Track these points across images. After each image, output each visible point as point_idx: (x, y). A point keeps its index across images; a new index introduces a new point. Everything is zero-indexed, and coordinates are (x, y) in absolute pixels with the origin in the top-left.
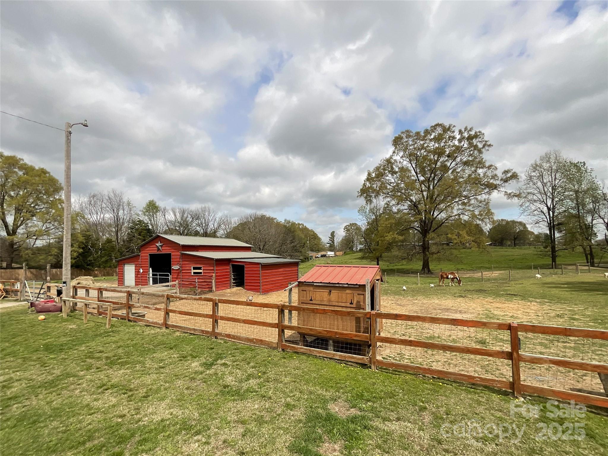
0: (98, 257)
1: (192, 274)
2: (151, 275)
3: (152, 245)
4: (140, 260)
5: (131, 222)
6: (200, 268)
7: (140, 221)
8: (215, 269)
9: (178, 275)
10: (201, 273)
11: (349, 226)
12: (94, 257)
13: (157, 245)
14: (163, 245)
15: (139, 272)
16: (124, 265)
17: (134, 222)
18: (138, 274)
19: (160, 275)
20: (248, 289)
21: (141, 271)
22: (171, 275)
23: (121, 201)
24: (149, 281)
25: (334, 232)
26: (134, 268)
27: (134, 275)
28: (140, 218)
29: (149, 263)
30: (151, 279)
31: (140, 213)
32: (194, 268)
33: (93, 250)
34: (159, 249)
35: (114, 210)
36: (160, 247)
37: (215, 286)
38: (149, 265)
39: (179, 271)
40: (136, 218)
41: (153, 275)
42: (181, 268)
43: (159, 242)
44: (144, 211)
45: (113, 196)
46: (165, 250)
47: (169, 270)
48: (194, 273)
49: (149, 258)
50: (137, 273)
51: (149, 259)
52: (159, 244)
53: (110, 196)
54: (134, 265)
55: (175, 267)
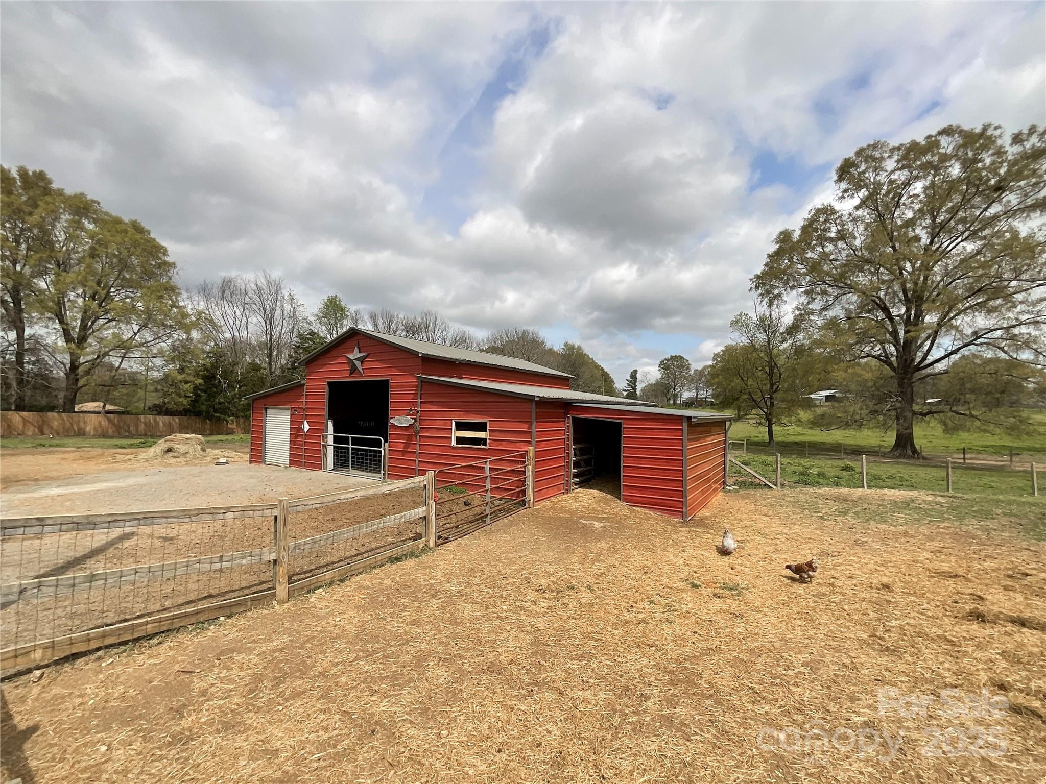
0: (234, 396)
1: (454, 443)
2: (330, 440)
3: (338, 357)
4: (304, 399)
5: (295, 333)
6: (481, 427)
7: (312, 333)
8: (534, 429)
9: (407, 445)
10: (482, 441)
11: (668, 360)
12: (226, 397)
13: (351, 356)
14: (366, 357)
15: (300, 429)
16: (266, 409)
17: (300, 336)
18: (297, 436)
19: (356, 441)
20: (632, 501)
21: (306, 427)
22: (386, 441)
23: (279, 292)
24: (325, 454)
25: (635, 371)
26: (288, 418)
27: (287, 438)
28: (311, 328)
29: (326, 407)
30: (330, 451)
31: (312, 319)
32: (460, 426)
33: (225, 383)
34: (354, 369)
35: (265, 310)
36: (358, 363)
37: (534, 488)
38: (325, 413)
39: (410, 433)
40: (305, 329)
41: (336, 439)
42: (417, 424)
43: (356, 350)
44: (321, 315)
45: (264, 283)
46: (371, 372)
47: (381, 427)
48: (460, 440)
49: (326, 391)
50: (295, 431)
51: (327, 396)
52: (354, 355)
53: (259, 284)
54: (289, 412)
55: (400, 420)
